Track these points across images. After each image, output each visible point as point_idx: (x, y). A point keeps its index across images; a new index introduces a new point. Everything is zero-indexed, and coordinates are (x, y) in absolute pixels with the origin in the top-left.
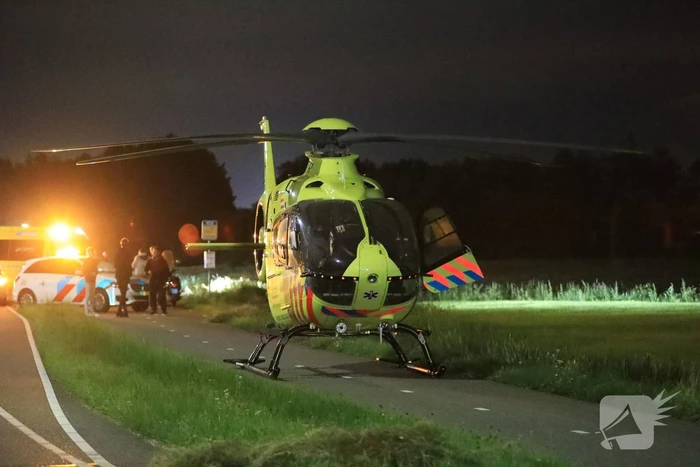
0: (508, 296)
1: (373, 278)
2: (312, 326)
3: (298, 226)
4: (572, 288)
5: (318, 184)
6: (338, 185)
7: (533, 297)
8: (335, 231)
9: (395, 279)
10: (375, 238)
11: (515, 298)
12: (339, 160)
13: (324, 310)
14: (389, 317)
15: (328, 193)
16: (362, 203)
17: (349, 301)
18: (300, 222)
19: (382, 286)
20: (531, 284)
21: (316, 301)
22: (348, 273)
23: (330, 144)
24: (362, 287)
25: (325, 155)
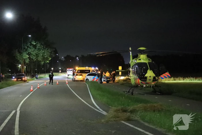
0: (175, 80)
1: (150, 77)
2: (139, 86)
3: (136, 67)
4: (186, 78)
5: (140, 59)
6: (144, 60)
7: (179, 80)
8: (143, 68)
9: (154, 77)
10: (151, 69)
11: (176, 80)
12: (144, 55)
13: (141, 83)
14: (153, 84)
15: (142, 61)
16: (148, 63)
17: (146, 81)
18: (137, 66)
19: (152, 78)
20: (179, 78)
21: (140, 81)
22: (146, 76)
23: (142, 52)
24: (148, 78)
25: (141, 54)
